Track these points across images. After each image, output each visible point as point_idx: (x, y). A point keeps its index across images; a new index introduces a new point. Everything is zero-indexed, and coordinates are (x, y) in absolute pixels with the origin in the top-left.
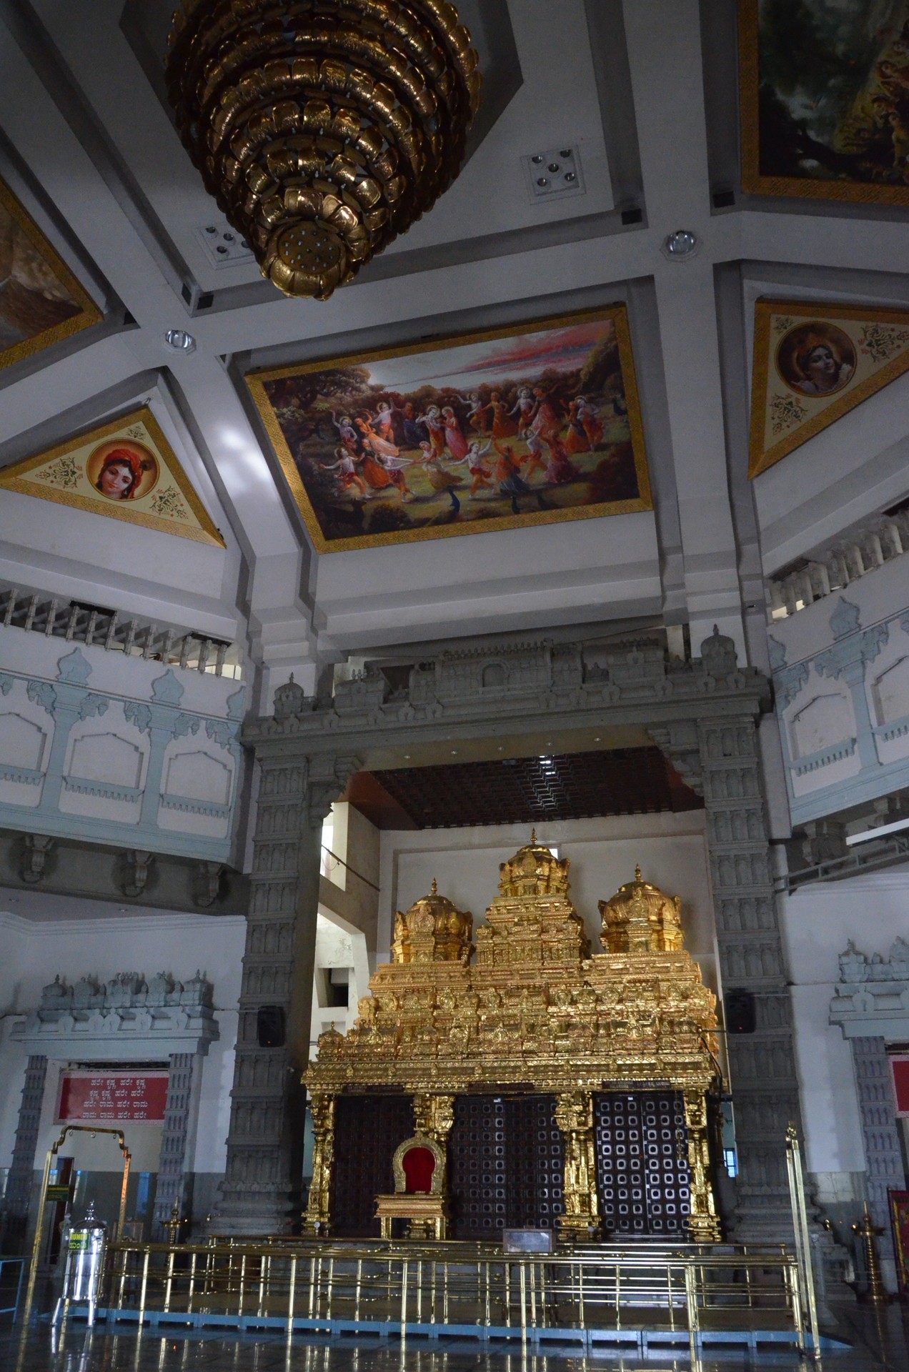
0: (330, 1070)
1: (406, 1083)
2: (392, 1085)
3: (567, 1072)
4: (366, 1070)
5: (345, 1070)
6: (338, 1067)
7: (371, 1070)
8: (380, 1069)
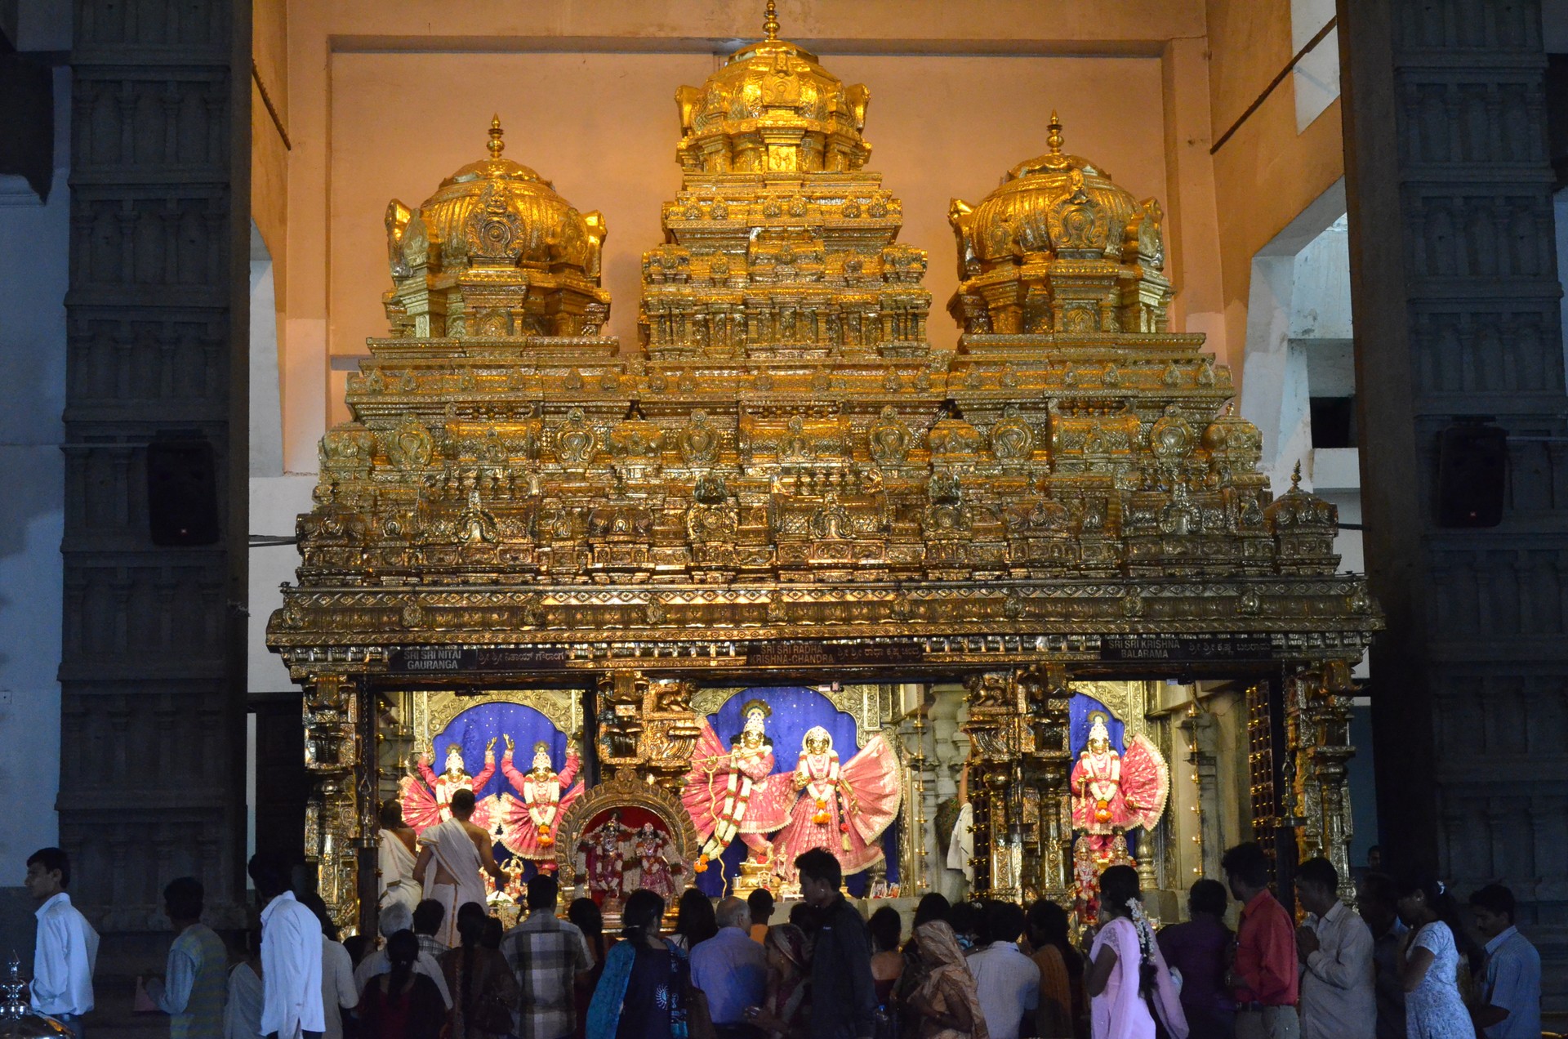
0: (351, 610)
1: (572, 644)
2: (535, 650)
3: (1013, 617)
4: (457, 611)
5: (398, 611)
6: (371, 601)
7: (471, 609)
8: (500, 609)
